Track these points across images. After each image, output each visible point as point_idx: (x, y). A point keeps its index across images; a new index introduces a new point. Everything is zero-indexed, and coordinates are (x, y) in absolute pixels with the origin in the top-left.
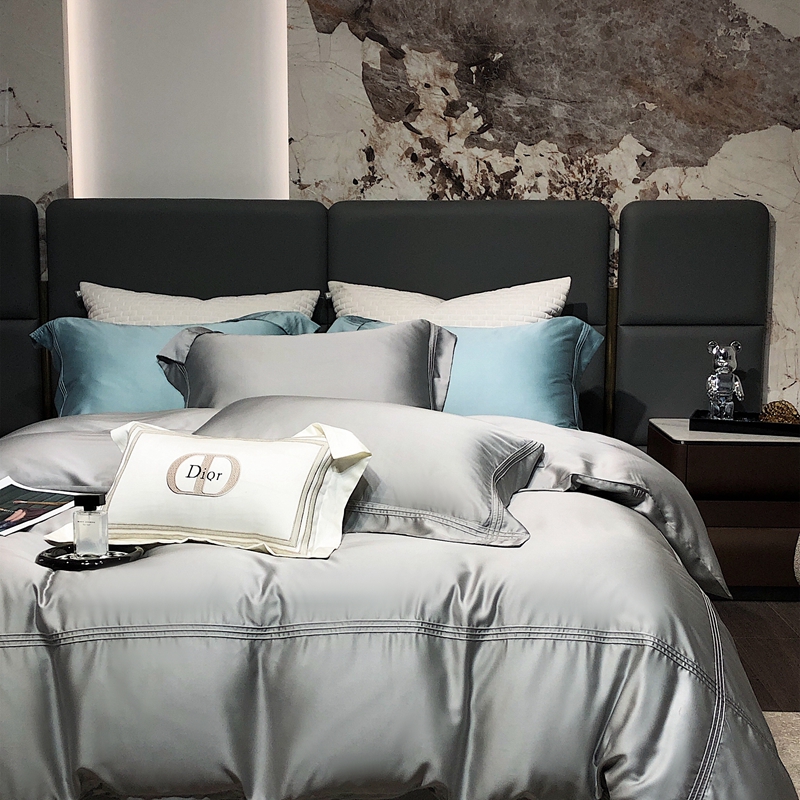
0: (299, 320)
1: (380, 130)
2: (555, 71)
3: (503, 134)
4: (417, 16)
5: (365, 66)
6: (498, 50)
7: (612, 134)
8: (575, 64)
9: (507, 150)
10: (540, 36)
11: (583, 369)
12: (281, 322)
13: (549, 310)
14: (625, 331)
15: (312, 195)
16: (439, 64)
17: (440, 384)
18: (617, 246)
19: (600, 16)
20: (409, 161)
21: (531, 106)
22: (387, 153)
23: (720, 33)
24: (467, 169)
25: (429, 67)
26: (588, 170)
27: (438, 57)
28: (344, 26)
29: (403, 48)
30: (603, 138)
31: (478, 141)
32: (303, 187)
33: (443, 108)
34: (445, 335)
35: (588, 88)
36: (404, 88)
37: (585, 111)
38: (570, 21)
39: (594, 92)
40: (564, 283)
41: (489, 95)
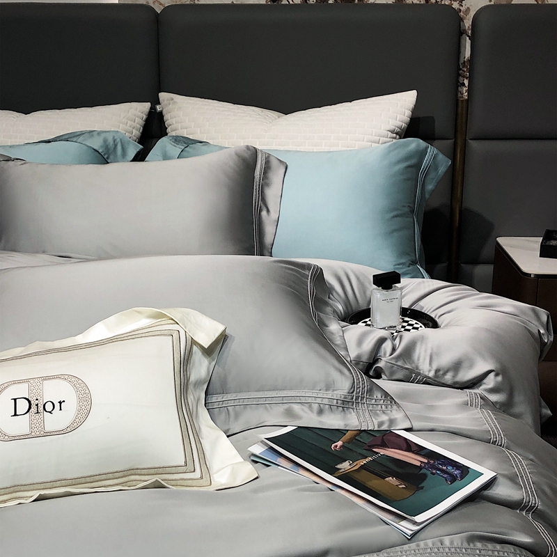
0: (118, 140)
11: (427, 196)
12: (97, 143)
13: (392, 127)
14: (474, 145)
17: (268, 220)
18: (468, 53)
34: (274, 163)
40: (409, 98)
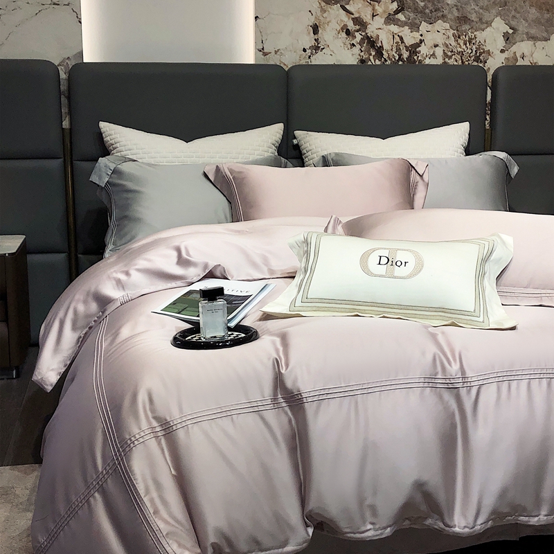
1: (323, 11)
3: (412, 15)
7: (487, 16)
9: (414, 27)
15: (273, 60)
18: (489, 98)
20: (344, 35)
22: (328, 28)
24: (386, 42)
26: (470, 42)
30: (481, 19)
31: (394, 21)
32: (265, 54)
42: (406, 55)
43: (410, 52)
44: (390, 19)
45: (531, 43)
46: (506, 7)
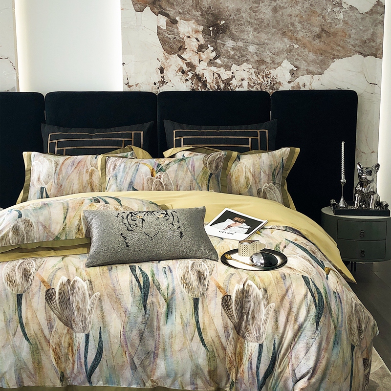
1: (167, 59)
2: (250, 29)
3: (226, 60)
4: (183, 3)
5: (159, 28)
6: (222, 19)
7: (278, 60)
8: (260, 26)
9: (228, 67)
10: (243, 12)
16: (194, 26)
19: (272, 3)
20: (180, 73)
21: (238, 46)
22: (170, 70)
23: (329, 10)
24: (209, 77)
25: (190, 28)
26: (266, 77)
27: (194, 23)
28: (148, 8)
29: (177, 19)
30: (273, 62)
31: (213, 64)
32: (130, 87)
33: (196, 48)
35: (266, 37)
36: (178, 38)
37: (265, 48)
38: (257, 5)
39: (269, 39)
41: (219, 41)
42: (222, 86)
43: (225, 84)
44: (211, 63)
45: (310, 76)
46: (291, 53)
